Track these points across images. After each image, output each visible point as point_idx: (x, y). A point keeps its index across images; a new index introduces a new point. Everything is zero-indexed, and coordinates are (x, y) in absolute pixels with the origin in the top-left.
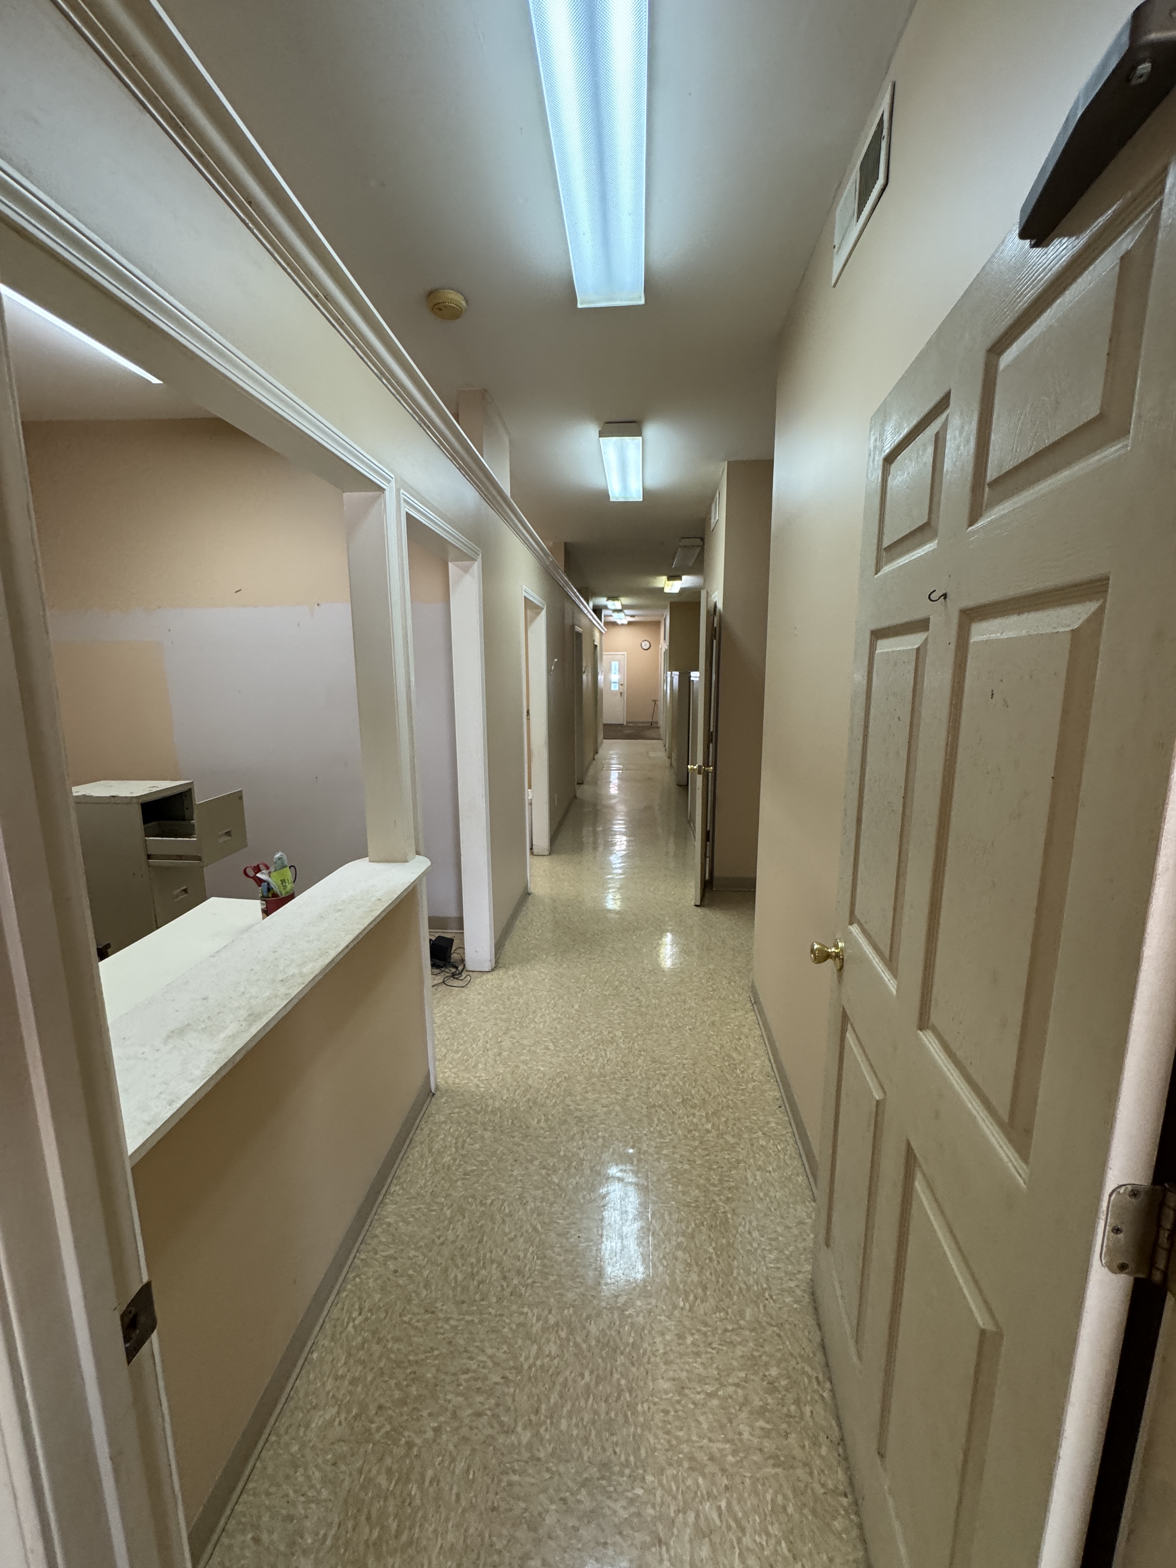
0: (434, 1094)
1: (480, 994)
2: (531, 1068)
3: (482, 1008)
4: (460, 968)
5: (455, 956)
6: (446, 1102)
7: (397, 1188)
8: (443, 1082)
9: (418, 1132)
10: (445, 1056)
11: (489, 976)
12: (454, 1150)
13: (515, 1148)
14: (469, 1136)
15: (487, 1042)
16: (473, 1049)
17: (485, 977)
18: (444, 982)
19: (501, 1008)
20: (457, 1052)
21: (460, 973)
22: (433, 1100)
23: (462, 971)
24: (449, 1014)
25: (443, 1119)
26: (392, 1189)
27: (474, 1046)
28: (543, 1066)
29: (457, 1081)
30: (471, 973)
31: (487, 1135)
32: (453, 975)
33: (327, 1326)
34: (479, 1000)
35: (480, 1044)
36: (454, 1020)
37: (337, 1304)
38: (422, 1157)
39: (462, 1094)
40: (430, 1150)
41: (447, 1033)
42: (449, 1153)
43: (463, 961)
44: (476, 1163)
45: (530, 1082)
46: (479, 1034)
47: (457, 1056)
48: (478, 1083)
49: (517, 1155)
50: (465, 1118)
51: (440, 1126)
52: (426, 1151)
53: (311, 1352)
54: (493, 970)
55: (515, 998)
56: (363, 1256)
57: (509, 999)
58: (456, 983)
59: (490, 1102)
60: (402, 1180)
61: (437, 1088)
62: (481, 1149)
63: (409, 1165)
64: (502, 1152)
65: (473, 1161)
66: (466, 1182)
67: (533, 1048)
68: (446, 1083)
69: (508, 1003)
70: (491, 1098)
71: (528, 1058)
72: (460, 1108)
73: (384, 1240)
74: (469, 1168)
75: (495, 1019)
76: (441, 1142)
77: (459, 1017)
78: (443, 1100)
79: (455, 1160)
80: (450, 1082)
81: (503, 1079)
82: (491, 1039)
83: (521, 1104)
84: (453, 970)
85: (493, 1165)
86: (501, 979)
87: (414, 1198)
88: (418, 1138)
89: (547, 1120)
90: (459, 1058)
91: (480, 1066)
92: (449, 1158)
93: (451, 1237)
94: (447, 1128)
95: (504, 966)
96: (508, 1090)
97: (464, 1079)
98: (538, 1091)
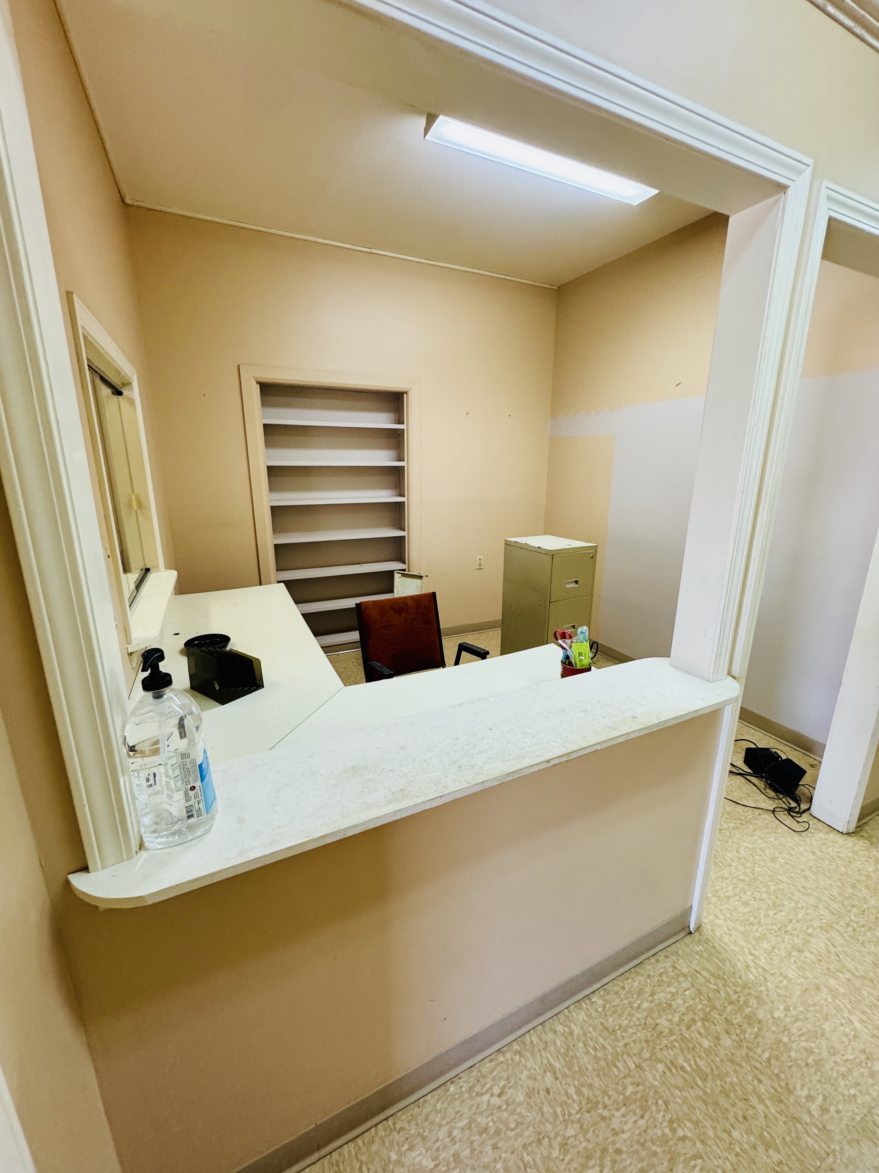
0: (691, 933)
1: (813, 853)
2: (838, 1009)
3: (808, 873)
4: (804, 806)
5: (802, 790)
6: (700, 954)
7: (600, 1002)
8: (709, 928)
9: (653, 960)
10: (728, 898)
11: (840, 839)
12: (676, 1019)
13: (754, 1101)
14: (703, 1020)
15: (791, 921)
16: (767, 916)
17: (832, 836)
18: (773, 811)
19: (835, 892)
20: (746, 904)
21: (801, 813)
22: (688, 940)
23: (804, 811)
24: (760, 852)
25: (685, 970)
26: (595, 998)
27: (771, 913)
28: (861, 1021)
29: (726, 940)
30: (812, 822)
31: (726, 1041)
32: (790, 810)
33: (475, 1073)
34: (808, 860)
35: (781, 916)
36: (762, 863)
37: (491, 1061)
38: (641, 992)
39: (723, 961)
40: (652, 994)
41: (745, 874)
42: (670, 1017)
43: (810, 800)
44: (692, 1062)
45: (827, 1026)
46: (786, 903)
47: (742, 909)
48: (751, 964)
49: (751, 1112)
50: (711, 994)
51: (678, 976)
52: (648, 990)
53: (451, 1081)
54: (848, 834)
55: (865, 892)
56: (535, 1040)
57: (853, 886)
58: (788, 820)
59: (753, 1002)
60: (608, 997)
61: (698, 928)
62: (708, 1052)
63: (623, 988)
64: (732, 1084)
65: (690, 1057)
66: (668, 1074)
67: (858, 983)
68: (713, 931)
69: (850, 890)
70: (757, 997)
71: (842, 990)
72: (712, 975)
73: (558, 1043)
74: (681, 1061)
75: (819, 899)
76: (669, 996)
77: (770, 864)
78: (699, 948)
79: (671, 1032)
80: (718, 934)
81: (786, 988)
82: (798, 921)
83: (794, 1046)
84: (793, 804)
85: (712, 1089)
86: (855, 853)
87: (607, 1030)
88: (648, 967)
89: (824, 1110)
90: (744, 914)
91: (765, 945)
92: (666, 1024)
93: (616, 1123)
94: (684, 985)
95: (869, 838)
96: (787, 1009)
97: (735, 943)
98: (833, 1052)
